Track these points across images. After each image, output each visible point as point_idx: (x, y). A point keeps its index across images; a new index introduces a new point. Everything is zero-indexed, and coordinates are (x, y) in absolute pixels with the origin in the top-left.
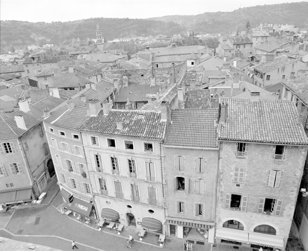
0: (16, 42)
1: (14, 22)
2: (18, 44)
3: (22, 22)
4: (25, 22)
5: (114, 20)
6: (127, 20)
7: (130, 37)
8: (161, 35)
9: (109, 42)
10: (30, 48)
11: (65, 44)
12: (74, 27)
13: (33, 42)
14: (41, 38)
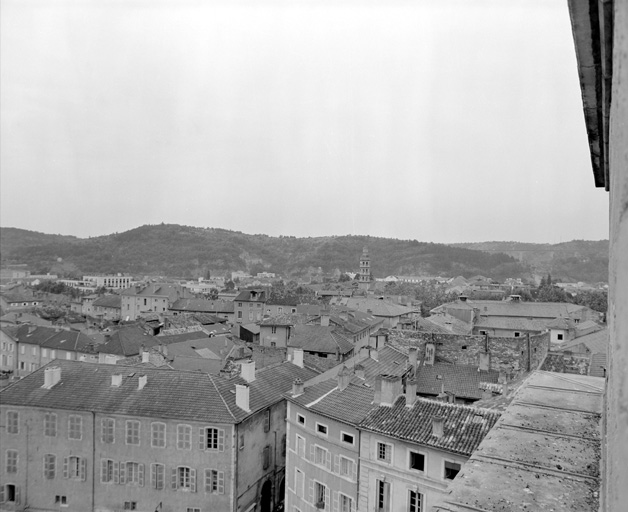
0: (214, 263)
1: (219, 231)
2: (217, 268)
3: (231, 232)
4: (237, 232)
5: (391, 242)
6: (415, 243)
7: (417, 275)
8: (481, 277)
9: (377, 280)
10: (234, 275)
11: (294, 275)
12: (316, 248)
13: (241, 265)
14: (255, 261)
